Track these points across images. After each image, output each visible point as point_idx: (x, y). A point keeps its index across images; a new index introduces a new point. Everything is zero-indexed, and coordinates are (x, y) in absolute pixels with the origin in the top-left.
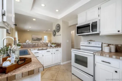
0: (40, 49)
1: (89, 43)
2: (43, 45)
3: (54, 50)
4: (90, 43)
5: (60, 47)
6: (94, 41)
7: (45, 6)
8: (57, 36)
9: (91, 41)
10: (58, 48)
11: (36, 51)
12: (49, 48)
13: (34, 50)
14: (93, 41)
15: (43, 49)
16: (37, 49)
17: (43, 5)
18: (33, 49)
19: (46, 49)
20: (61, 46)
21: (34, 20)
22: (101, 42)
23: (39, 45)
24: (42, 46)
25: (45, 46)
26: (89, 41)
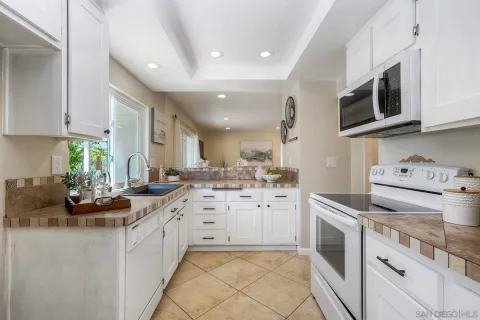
0: (218, 186)
1: (404, 171)
2: (241, 174)
3: (270, 193)
4: (408, 173)
5: (294, 186)
6: (430, 161)
7: (222, 54)
8: (291, 140)
9: (417, 159)
10: (282, 186)
11: (209, 192)
12: (248, 185)
13: (202, 188)
14: (424, 160)
15: (230, 186)
16: (212, 186)
17: (215, 54)
18: (200, 185)
19: (238, 186)
20: (297, 182)
21: (222, 96)
22: (453, 166)
23: (228, 174)
24: (240, 179)
25: (247, 177)
26: (408, 161)
